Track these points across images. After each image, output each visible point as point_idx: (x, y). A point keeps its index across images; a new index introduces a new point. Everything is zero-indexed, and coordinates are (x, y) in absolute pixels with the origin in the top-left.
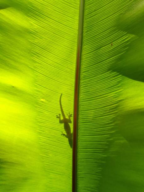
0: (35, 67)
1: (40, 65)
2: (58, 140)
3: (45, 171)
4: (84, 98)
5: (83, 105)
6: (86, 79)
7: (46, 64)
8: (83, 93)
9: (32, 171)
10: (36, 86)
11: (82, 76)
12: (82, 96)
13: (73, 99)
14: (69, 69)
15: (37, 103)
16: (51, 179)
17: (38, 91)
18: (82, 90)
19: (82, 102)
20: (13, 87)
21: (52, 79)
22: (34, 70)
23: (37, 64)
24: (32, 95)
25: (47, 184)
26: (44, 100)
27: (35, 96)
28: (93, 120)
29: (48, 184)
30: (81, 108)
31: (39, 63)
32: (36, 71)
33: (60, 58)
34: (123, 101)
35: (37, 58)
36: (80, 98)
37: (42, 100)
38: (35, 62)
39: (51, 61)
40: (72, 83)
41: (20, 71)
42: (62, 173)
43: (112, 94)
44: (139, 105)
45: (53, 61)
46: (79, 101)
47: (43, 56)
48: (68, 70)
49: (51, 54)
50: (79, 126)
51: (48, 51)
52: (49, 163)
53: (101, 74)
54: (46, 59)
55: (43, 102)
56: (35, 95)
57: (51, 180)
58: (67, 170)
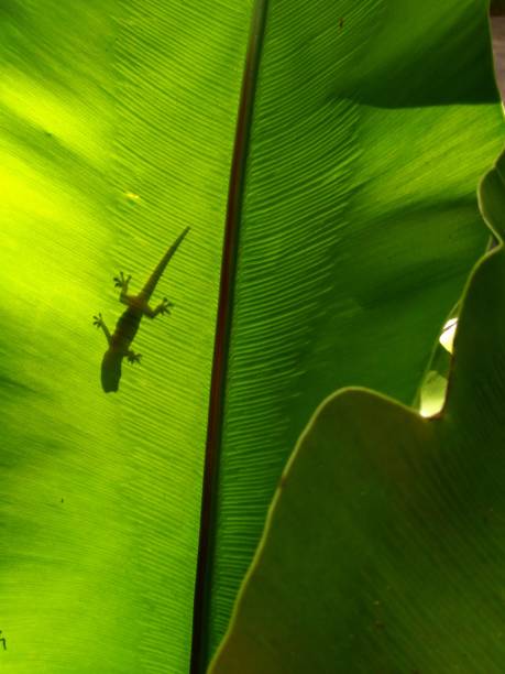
0: (121, 93)
1: (134, 89)
2: (171, 336)
3: (121, 435)
4: (259, 199)
5: (253, 224)
6: (268, 137)
7: (151, 87)
8: (256, 182)
9: (78, 427)
10: (117, 148)
11: (256, 130)
12: (251, 194)
13: (226, 203)
14: (221, 109)
15: (115, 203)
16: (137, 467)
17: (122, 166)
18: (254, 173)
19: (252, 211)
20: (49, 135)
21: (164, 133)
22: (117, 100)
23: (127, 85)
24: (102, 176)
25: (123, 485)
26: (137, 197)
27: (111, 181)
28: (278, 264)
29: (127, 486)
30: (247, 233)
31: (131, 83)
32: (122, 105)
33: (197, 77)
34: (365, 190)
35: (129, 68)
36: (246, 201)
37: (130, 195)
38: (122, 78)
39: (169, 83)
40: (226, 153)
41: (75, 93)
42: (172, 454)
43: (335, 174)
44: (407, 192)
45: (173, 82)
46: (244, 208)
47: (146, 65)
48: (218, 112)
49: (171, 62)
50: (236, 293)
51: (163, 53)
52: (134, 409)
53: (310, 114)
54: (153, 73)
55: (131, 202)
56: (110, 177)
57: (137, 472)
58: (190, 443)
